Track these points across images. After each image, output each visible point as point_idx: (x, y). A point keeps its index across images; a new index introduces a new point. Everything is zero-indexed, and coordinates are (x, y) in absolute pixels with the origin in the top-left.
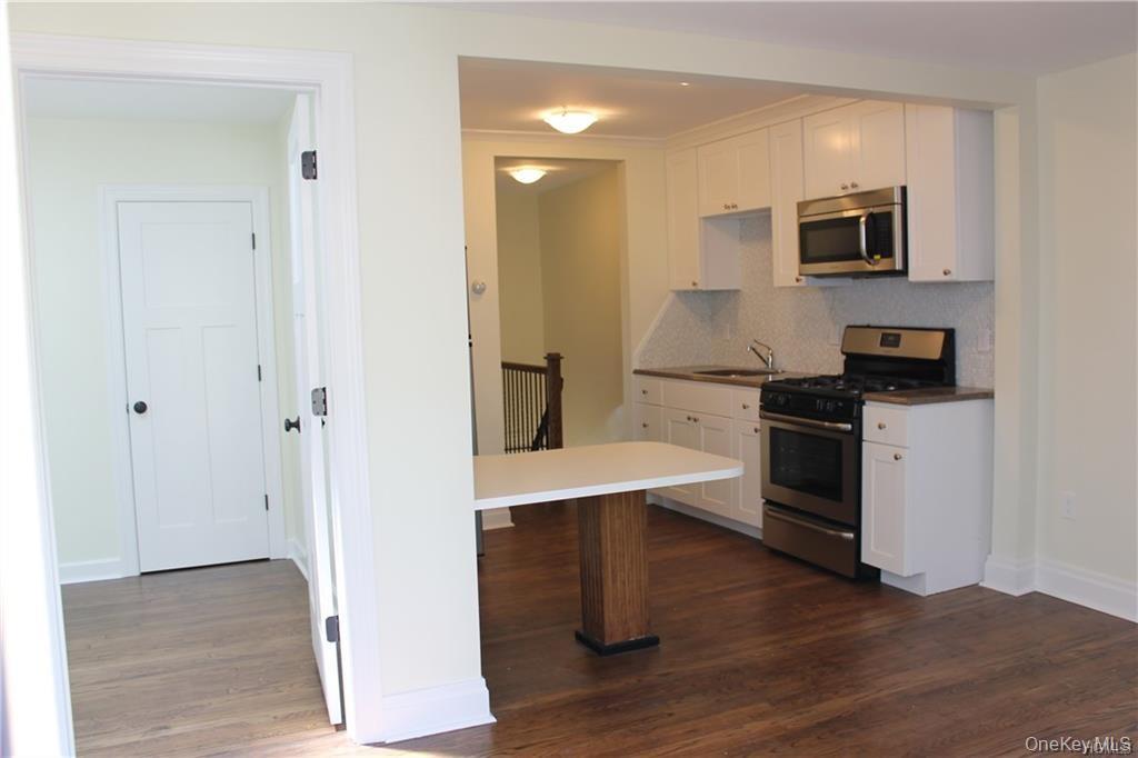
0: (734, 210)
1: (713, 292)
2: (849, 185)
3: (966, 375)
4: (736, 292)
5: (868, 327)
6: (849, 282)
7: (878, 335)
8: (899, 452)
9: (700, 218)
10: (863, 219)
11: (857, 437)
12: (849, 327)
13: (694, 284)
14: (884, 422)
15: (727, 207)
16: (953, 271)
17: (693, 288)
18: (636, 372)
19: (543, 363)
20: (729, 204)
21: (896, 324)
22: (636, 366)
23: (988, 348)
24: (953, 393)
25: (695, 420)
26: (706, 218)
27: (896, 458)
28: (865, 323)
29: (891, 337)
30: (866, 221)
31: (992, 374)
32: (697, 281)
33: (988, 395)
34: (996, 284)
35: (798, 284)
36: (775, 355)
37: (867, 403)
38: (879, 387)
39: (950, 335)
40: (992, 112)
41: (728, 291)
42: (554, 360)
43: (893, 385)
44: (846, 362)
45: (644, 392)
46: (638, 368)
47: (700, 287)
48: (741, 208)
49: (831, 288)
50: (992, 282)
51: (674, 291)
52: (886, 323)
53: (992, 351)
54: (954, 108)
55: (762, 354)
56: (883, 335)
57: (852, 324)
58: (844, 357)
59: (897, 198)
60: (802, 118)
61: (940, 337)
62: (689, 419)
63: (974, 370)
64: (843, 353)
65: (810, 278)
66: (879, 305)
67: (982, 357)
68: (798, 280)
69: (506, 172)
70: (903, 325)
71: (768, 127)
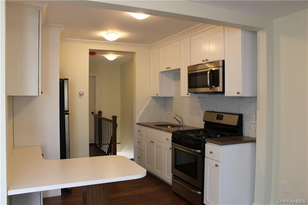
0: (169, 69)
1: (165, 97)
2: (205, 60)
3: (247, 132)
4: (172, 97)
5: (213, 112)
6: (207, 95)
7: (215, 115)
8: (218, 163)
9: (159, 72)
10: (209, 72)
11: (203, 155)
12: (206, 111)
13: (157, 94)
14: (212, 151)
15: (167, 68)
16: (241, 93)
17: (157, 96)
18: (138, 124)
19: (111, 119)
20: (168, 67)
21: (222, 111)
22: (137, 121)
23: (254, 122)
24: (242, 140)
25: (153, 143)
26: (161, 72)
27: (216, 166)
28: (212, 110)
29: (220, 116)
30: (210, 73)
31: (256, 132)
32: (158, 94)
33: (254, 141)
34: (257, 98)
35: (187, 96)
36: (183, 120)
37: (207, 142)
38: (213, 136)
39: (241, 116)
40: (256, 32)
41: (170, 97)
42: (115, 118)
43: (219, 135)
44: (205, 124)
45: (139, 131)
46: (138, 122)
47: (159, 96)
48: (171, 69)
49: (201, 97)
50: (256, 97)
51: (152, 97)
52: (219, 111)
53: (256, 123)
54: (242, 30)
55: (178, 120)
56: (217, 115)
57: (208, 110)
58: (204, 122)
59: (221, 64)
60: (190, 36)
61: (237, 117)
62: (151, 142)
63: (249, 130)
64: (204, 121)
65: (192, 94)
66: (217, 105)
67: (252, 125)
68: (188, 94)
69: (104, 57)
70: (225, 112)
71: (180, 40)
